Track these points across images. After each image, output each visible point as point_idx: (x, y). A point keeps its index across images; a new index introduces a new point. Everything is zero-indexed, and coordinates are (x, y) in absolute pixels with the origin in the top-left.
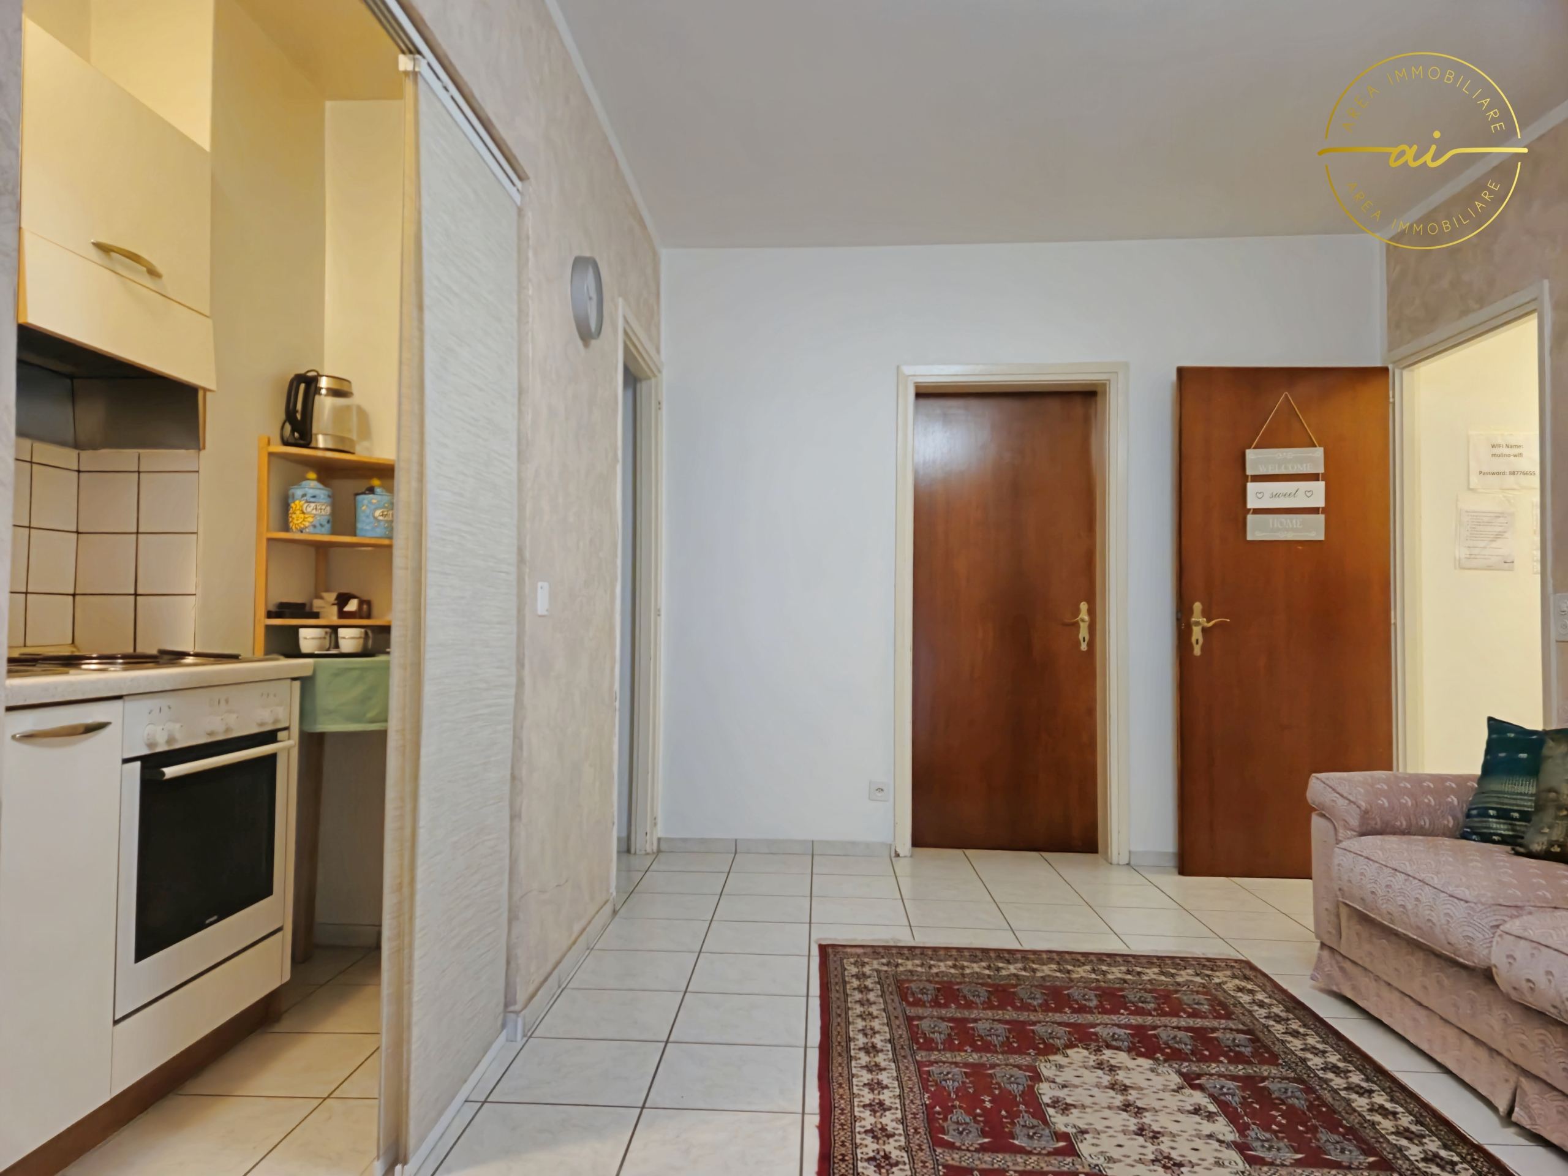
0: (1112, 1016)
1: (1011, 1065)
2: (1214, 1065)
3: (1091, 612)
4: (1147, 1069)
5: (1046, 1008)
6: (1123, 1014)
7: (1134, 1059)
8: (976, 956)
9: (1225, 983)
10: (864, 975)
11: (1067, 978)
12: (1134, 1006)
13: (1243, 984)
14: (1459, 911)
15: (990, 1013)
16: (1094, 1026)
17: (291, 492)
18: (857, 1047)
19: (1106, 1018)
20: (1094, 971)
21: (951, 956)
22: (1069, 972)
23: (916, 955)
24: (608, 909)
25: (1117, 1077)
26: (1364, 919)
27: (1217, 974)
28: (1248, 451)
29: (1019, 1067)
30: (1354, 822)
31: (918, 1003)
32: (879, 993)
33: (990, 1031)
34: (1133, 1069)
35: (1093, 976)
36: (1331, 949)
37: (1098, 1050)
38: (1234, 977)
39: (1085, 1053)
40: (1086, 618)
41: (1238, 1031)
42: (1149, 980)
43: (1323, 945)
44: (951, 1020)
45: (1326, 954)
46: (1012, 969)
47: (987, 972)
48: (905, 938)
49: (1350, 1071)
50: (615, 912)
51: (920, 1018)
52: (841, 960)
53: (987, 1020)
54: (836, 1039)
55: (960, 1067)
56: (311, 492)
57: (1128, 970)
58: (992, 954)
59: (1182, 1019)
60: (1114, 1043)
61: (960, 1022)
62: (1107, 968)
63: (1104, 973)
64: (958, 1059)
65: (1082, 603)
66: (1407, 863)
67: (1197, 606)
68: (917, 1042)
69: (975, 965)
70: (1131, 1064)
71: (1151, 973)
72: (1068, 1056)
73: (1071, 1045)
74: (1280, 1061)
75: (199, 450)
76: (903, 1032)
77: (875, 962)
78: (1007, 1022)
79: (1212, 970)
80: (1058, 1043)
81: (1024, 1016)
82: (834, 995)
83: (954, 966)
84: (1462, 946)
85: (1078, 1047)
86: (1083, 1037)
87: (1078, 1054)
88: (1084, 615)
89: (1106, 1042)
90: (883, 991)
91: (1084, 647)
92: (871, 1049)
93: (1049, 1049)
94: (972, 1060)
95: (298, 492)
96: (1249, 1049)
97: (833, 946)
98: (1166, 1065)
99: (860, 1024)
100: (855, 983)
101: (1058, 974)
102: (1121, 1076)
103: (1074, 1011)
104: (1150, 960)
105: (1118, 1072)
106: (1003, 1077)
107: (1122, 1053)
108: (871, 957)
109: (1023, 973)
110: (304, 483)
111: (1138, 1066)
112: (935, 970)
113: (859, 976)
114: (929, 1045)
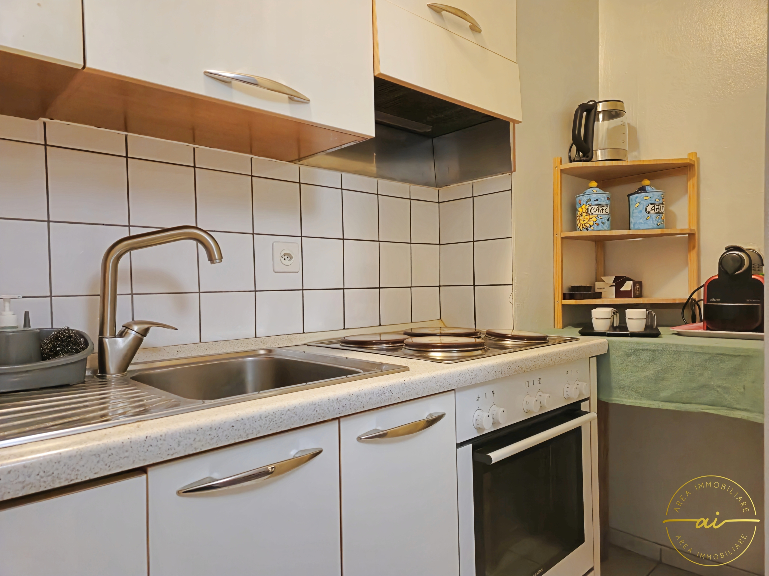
17: (578, 199)
56: (594, 197)
75: (512, 172)
95: (584, 199)
110: (588, 191)
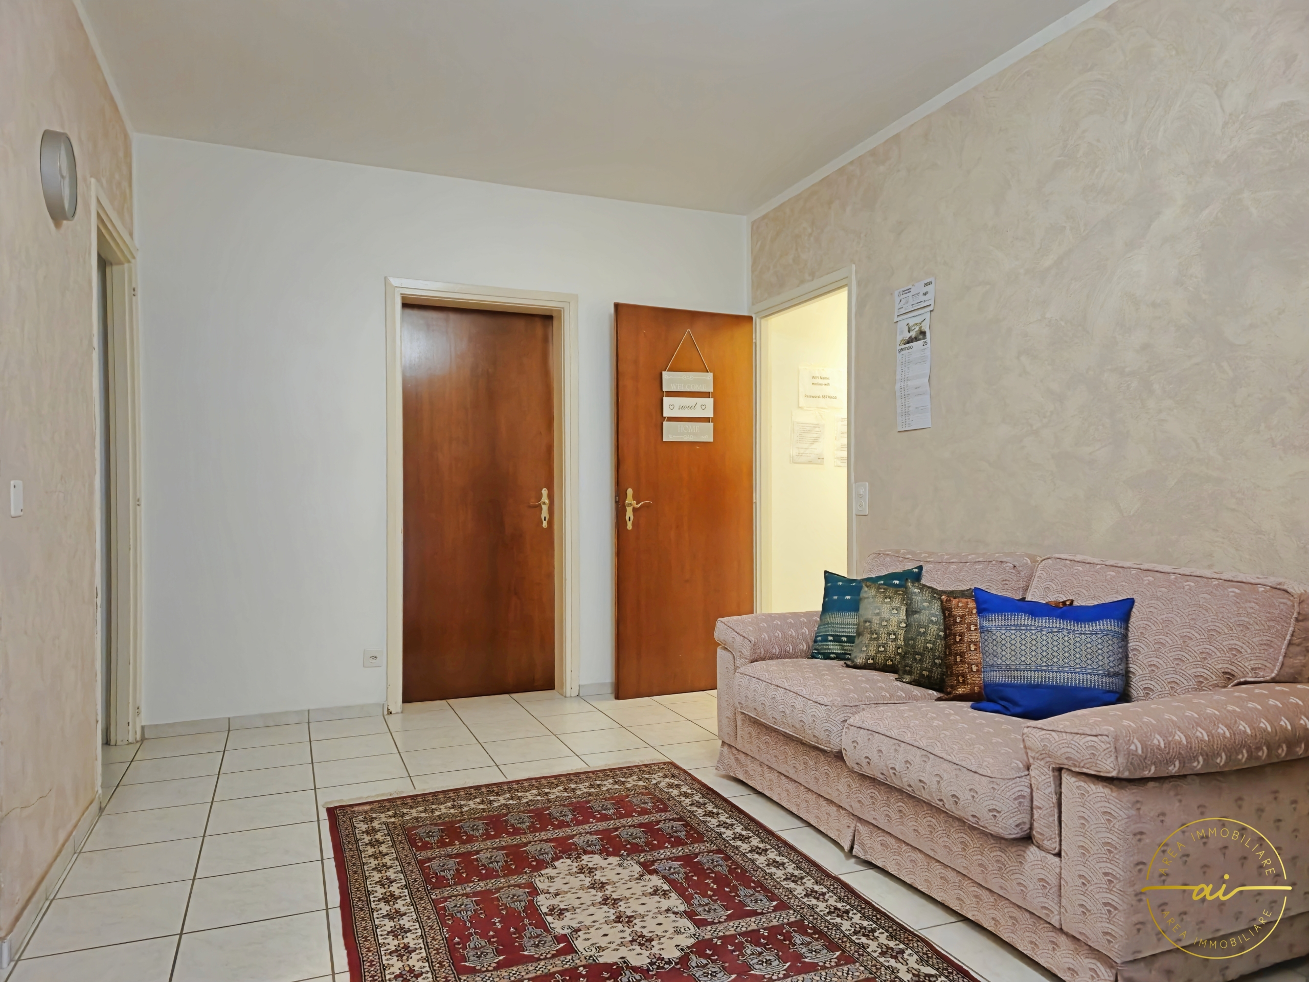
0: (584, 826)
1: (512, 886)
2: (662, 851)
3: (551, 497)
4: (616, 865)
5: (533, 829)
6: (592, 823)
7: (606, 859)
8: (471, 794)
9: (659, 782)
10: (373, 829)
11: (546, 799)
12: (599, 814)
13: (671, 781)
14: (821, 712)
15: (489, 843)
16: (573, 837)
18: (377, 899)
19: (580, 829)
20: (566, 790)
21: (450, 797)
22: (546, 794)
23: (419, 802)
24: (94, 807)
25: (595, 877)
26: (755, 722)
27: (654, 776)
28: (663, 373)
29: (519, 886)
30: (747, 652)
31: (426, 846)
32: (390, 843)
33: (490, 858)
34: (606, 868)
35: (566, 794)
36: (730, 746)
37: (578, 857)
38: (665, 776)
39: (569, 861)
40: (547, 501)
41: (674, 820)
42: (607, 790)
43: (723, 743)
44: (457, 856)
45: (726, 749)
46: (502, 800)
47: (482, 806)
48: (407, 790)
49: (751, 837)
50: (101, 810)
51: (429, 860)
52: (351, 819)
53: (487, 849)
54: (355, 896)
55: (470, 897)
57: (591, 785)
58: (484, 790)
59: (634, 818)
60: (589, 849)
61: (465, 856)
62: (576, 785)
63: (574, 790)
64: (468, 889)
65: (544, 489)
66: (785, 681)
67: (630, 492)
68: (431, 883)
69: (471, 803)
70: (603, 863)
71: (608, 784)
72: (556, 868)
73: (557, 858)
74: (705, 839)
76: (417, 875)
77: (382, 815)
78: (503, 848)
79: (650, 773)
80: (548, 858)
81: (517, 840)
82: (348, 855)
83: (453, 807)
84: (822, 736)
85: (563, 858)
86: (565, 848)
87: (563, 864)
88: (545, 499)
89: (583, 849)
90: (393, 841)
91: (545, 524)
92: (389, 898)
93: (541, 865)
94: (480, 889)
96: (684, 833)
97: (341, 807)
98: (629, 859)
99: (377, 876)
100: (367, 839)
101: (539, 798)
102: (598, 875)
103: (556, 827)
104: (606, 773)
105: (596, 872)
106: (507, 898)
107: (596, 856)
108: (378, 811)
109: (511, 802)
111: (609, 864)
112: (437, 813)
113: (371, 832)
114: (441, 883)
